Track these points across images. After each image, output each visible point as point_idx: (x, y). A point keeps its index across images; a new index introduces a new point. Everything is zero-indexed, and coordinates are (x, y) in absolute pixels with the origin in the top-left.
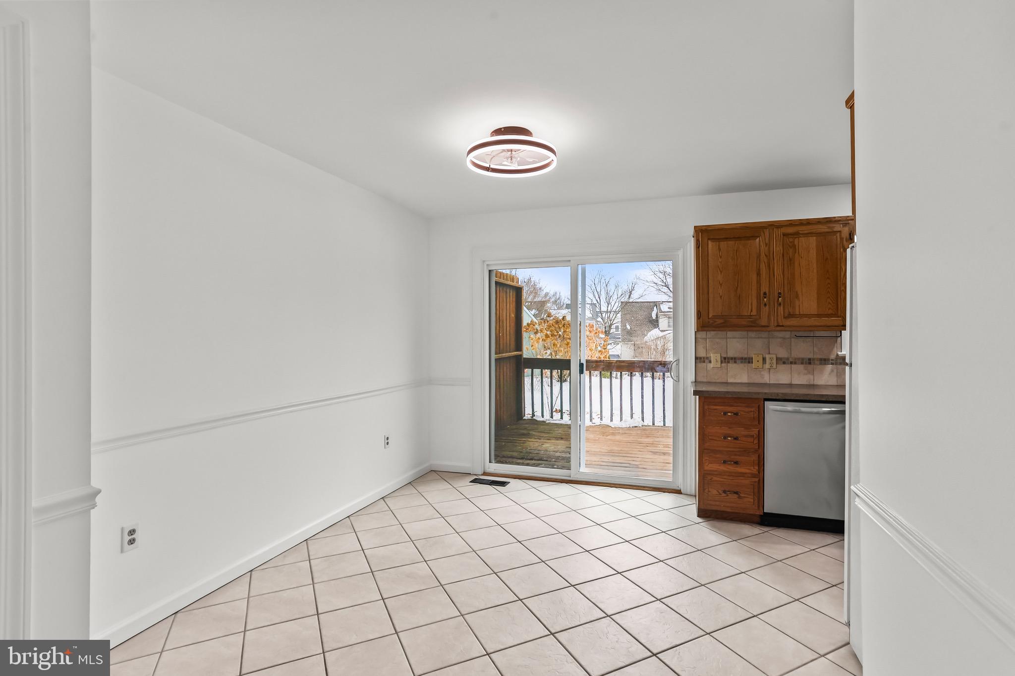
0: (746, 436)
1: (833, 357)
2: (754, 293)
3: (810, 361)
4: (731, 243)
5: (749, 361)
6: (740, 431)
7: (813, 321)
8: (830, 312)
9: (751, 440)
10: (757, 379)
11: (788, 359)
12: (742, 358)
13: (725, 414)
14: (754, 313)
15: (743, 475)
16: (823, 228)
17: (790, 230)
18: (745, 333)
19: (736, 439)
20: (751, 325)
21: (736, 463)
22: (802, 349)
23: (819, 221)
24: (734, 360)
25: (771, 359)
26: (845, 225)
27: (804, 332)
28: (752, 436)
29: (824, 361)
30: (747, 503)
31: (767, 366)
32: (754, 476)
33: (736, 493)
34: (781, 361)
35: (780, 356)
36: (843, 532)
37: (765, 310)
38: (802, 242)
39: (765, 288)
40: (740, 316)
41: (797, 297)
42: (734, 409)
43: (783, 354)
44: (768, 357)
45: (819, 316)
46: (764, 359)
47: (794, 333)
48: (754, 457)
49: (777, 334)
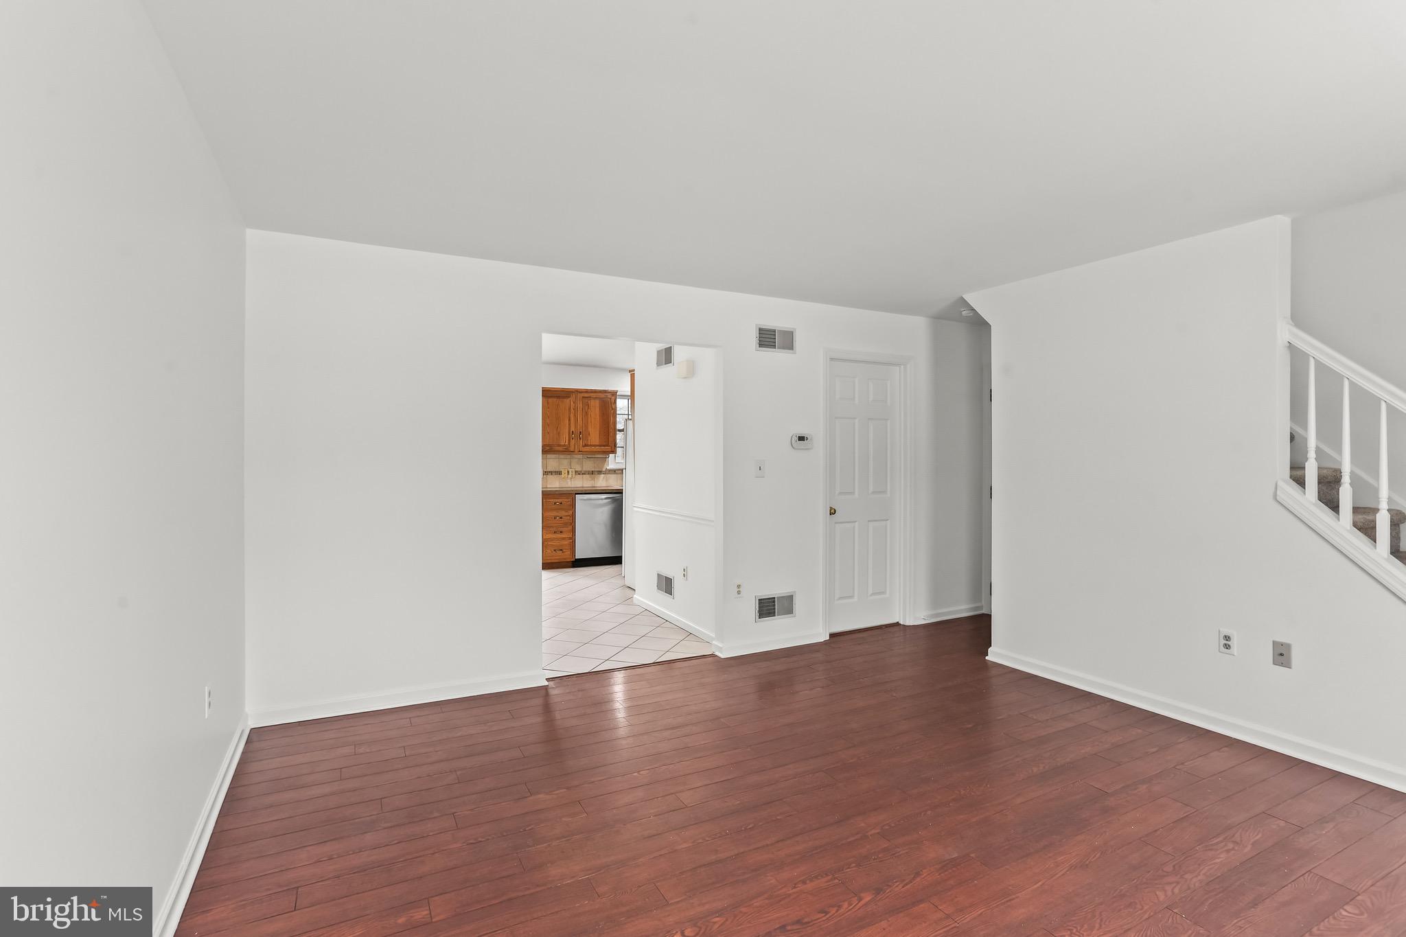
0: (567, 516)
1: (604, 470)
2: (567, 431)
3: (593, 473)
4: (555, 400)
5: (560, 473)
6: (563, 513)
7: (598, 449)
8: (605, 444)
9: (569, 518)
10: (564, 485)
11: (581, 472)
12: (555, 472)
13: (555, 503)
14: (567, 443)
15: (564, 539)
16: (602, 395)
17: (586, 395)
18: (557, 455)
19: (561, 518)
20: (567, 451)
21: (561, 532)
22: (589, 465)
23: (601, 392)
24: (551, 473)
25: (572, 472)
26: (613, 395)
27: (591, 454)
28: (569, 516)
29: (600, 472)
30: (567, 556)
31: (570, 476)
32: (570, 538)
33: (561, 550)
34: (577, 473)
35: (576, 470)
36: (621, 563)
37: (573, 442)
38: (592, 403)
39: (573, 429)
40: (559, 445)
41: (589, 434)
42: (560, 500)
43: (579, 469)
44: (570, 470)
45: (600, 446)
46: (568, 472)
47: (585, 456)
48: (570, 528)
49: (576, 456)
